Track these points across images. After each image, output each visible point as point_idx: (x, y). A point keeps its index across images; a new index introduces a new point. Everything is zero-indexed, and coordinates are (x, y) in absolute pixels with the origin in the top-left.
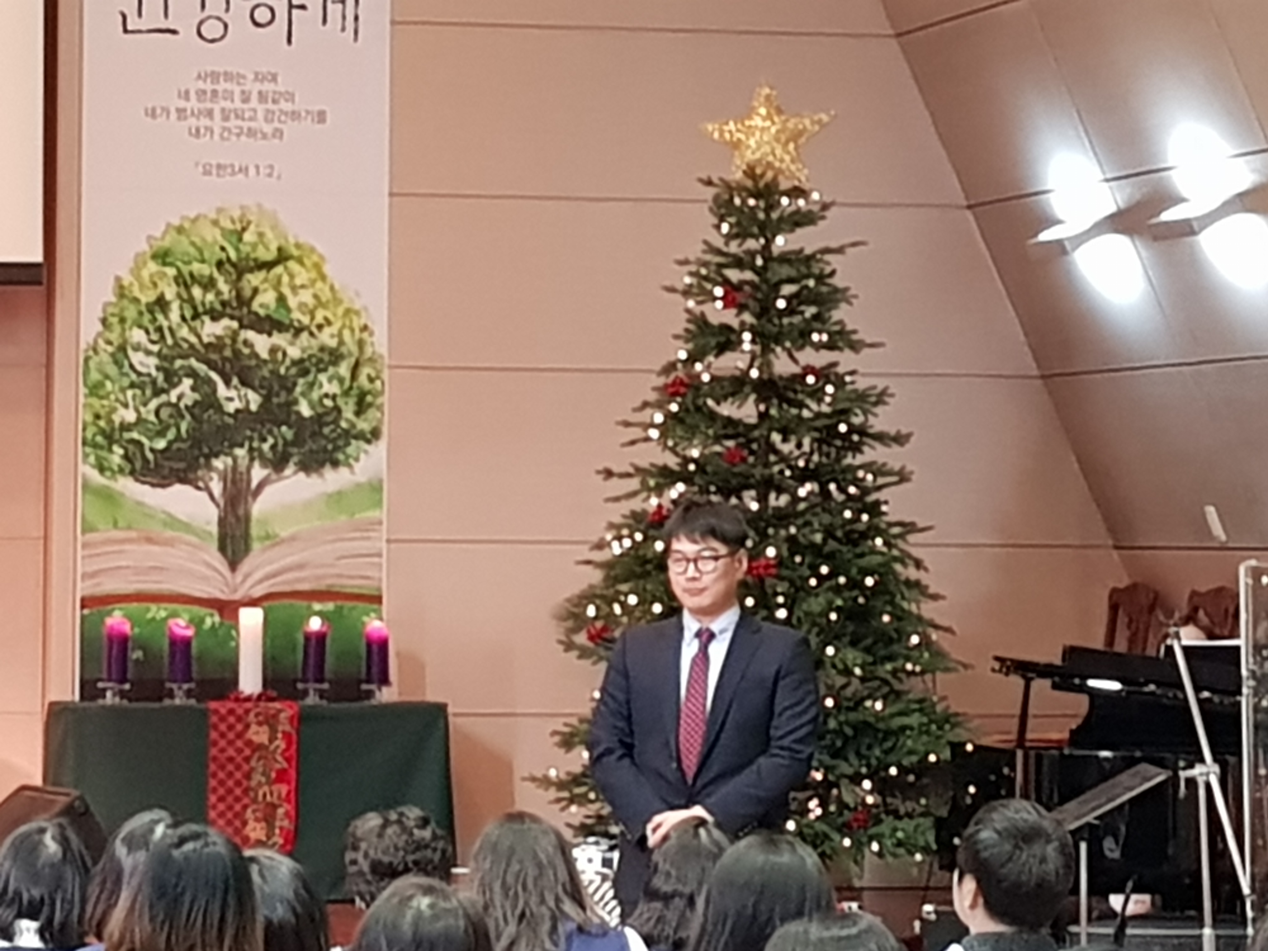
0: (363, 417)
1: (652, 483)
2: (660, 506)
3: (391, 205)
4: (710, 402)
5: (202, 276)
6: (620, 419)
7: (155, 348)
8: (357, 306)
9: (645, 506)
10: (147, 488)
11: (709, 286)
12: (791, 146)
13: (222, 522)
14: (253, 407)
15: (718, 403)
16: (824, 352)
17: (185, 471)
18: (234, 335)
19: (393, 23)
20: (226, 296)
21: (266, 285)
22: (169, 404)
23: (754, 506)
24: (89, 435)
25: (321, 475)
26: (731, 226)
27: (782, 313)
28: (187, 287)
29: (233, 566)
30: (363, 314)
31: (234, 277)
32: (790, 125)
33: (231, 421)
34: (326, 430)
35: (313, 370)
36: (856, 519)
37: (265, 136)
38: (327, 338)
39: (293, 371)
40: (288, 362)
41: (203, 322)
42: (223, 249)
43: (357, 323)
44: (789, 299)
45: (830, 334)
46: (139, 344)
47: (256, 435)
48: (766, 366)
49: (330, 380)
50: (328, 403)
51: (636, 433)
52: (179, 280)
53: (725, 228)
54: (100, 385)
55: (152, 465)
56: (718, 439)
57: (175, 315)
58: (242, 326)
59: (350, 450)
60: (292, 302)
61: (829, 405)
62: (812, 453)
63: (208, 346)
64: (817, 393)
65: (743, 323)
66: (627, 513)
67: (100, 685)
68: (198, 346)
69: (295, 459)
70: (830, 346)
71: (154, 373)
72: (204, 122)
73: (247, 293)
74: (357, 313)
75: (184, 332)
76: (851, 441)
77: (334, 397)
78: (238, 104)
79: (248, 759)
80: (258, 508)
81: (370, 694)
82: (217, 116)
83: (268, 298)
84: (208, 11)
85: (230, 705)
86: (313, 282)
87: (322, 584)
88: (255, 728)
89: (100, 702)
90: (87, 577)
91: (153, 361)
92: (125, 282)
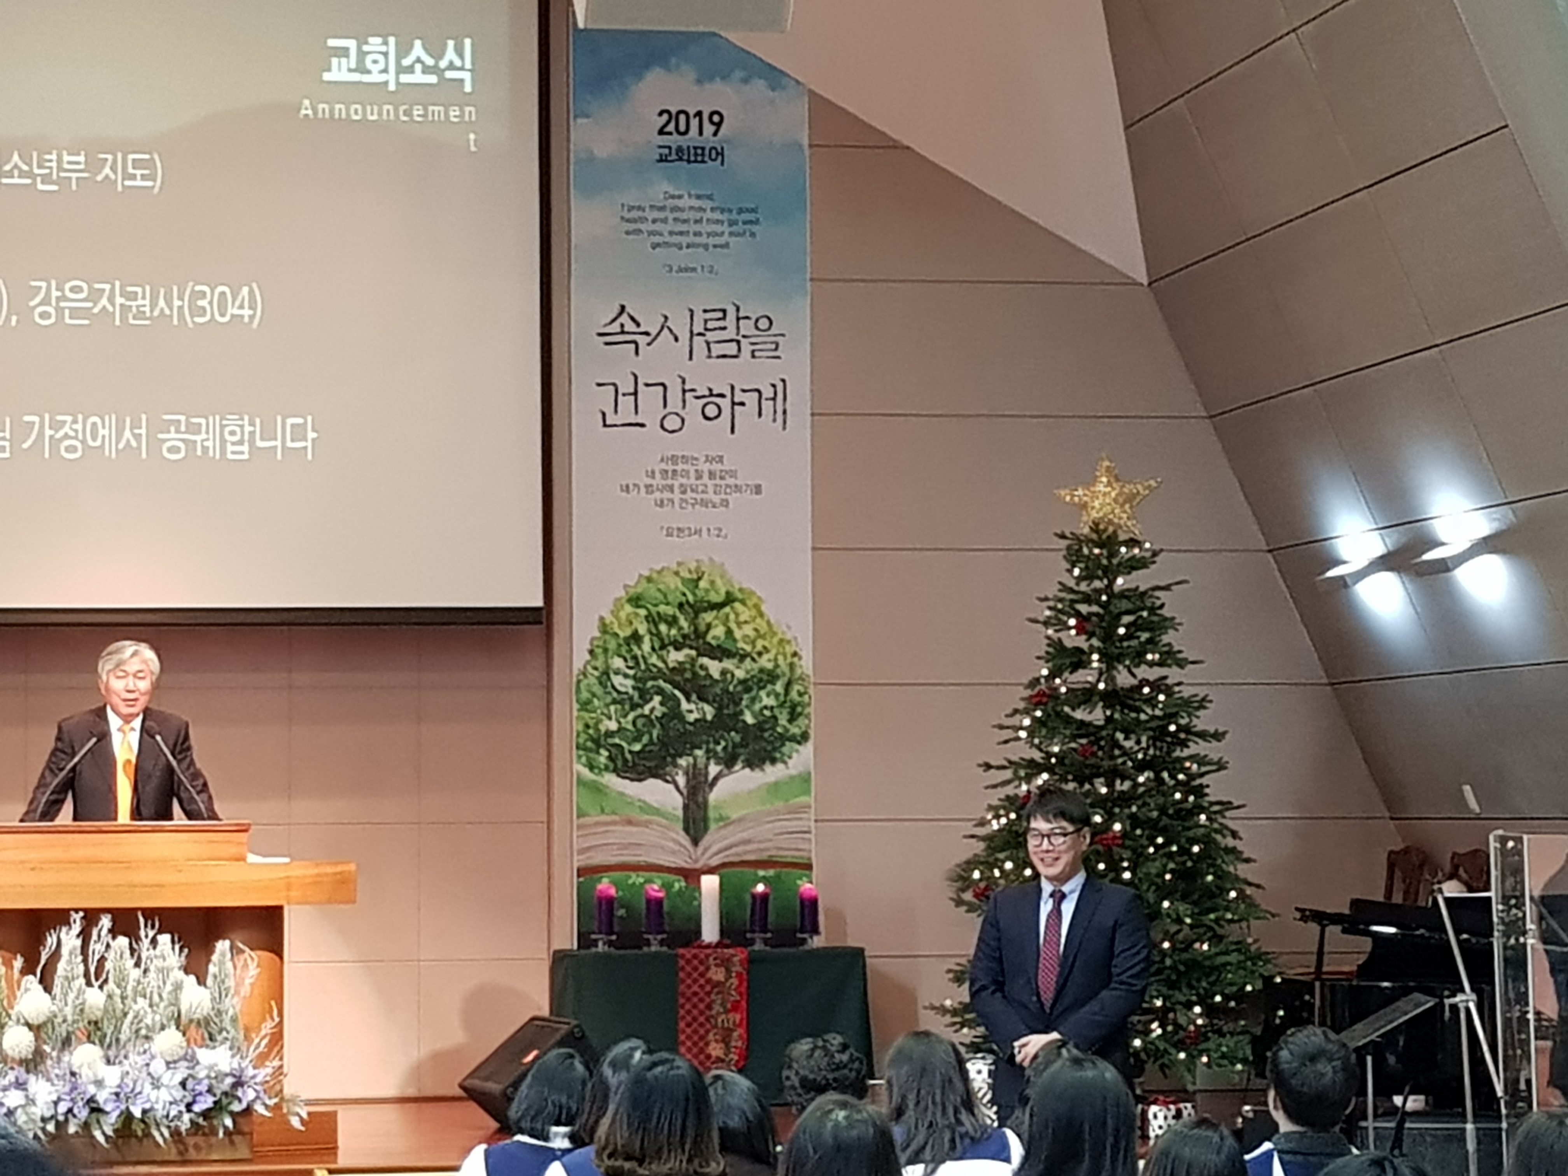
0: (795, 723)
1: (1022, 773)
2: (1029, 792)
3: (813, 557)
4: (1067, 709)
5: (666, 615)
6: (995, 723)
7: (631, 672)
8: (788, 636)
9: (1017, 791)
10: (627, 781)
11: (1065, 618)
12: (1127, 506)
13: (686, 807)
14: (709, 717)
15: (1073, 709)
16: (1156, 668)
17: (656, 767)
18: (693, 662)
19: (813, 414)
20: (686, 631)
21: (716, 622)
22: (643, 716)
23: (1104, 790)
24: (581, 741)
25: (763, 770)
26: (1081, 569)
27: (1122, 638)
28: (656, 625)
29: (695, 842)
30: (793, 643)
31: (692, 615)
32: (1126, 490)
33: (691, 728)
34: (766, 735)
35: (755, 688)
36: (1185, 800)
37: (714, 505)
38: (765, 662)
39: (739, 688)
40: (735, 682)
41: (668, 652)
42: (684, 594)
43: (789, 649)
44: (1127, 627)
45: (1161, 654)
46: (618, 669)
47: (711, 739)
48: (1110, 680)
49: (768, 695)
50: (767, 713)
51: (1008, 734)
52: (649, 618)
53: (1076, 572)
54: (589, 702)
55: (630, 764)
56: (1074, 738)
57: (646, 646)
58: (699, 655)
59: (785, 749)
60: (738, 634)
61: (1161, 709)
62: (1148, 748)
63: (672, 670)
64: (1151, 701)
65: (1091, 646)
66: (1002, 796)
67: (593, 937)
68: (665, 671)
69: (742, 758)
70: (1161, 664)
71: (631, 691)
72: (667, 495)
73: (702, 628)
74: (789, 642)
75: (654, 660)
76: (1179, 738)
77: (772, 708)
78: (692, 481)
79: (708, 994)
80: (713, 797)
81: (804, 941)
82: (677, 490)
83: (719, 631)
84: (669, 409)
85: (694, 951)
86: (754, 619)
87: (764, 856)
88: (713, 969)
89: (594, 950)
90: (581, 851)
91: (630, 682)
92: (608, 622)
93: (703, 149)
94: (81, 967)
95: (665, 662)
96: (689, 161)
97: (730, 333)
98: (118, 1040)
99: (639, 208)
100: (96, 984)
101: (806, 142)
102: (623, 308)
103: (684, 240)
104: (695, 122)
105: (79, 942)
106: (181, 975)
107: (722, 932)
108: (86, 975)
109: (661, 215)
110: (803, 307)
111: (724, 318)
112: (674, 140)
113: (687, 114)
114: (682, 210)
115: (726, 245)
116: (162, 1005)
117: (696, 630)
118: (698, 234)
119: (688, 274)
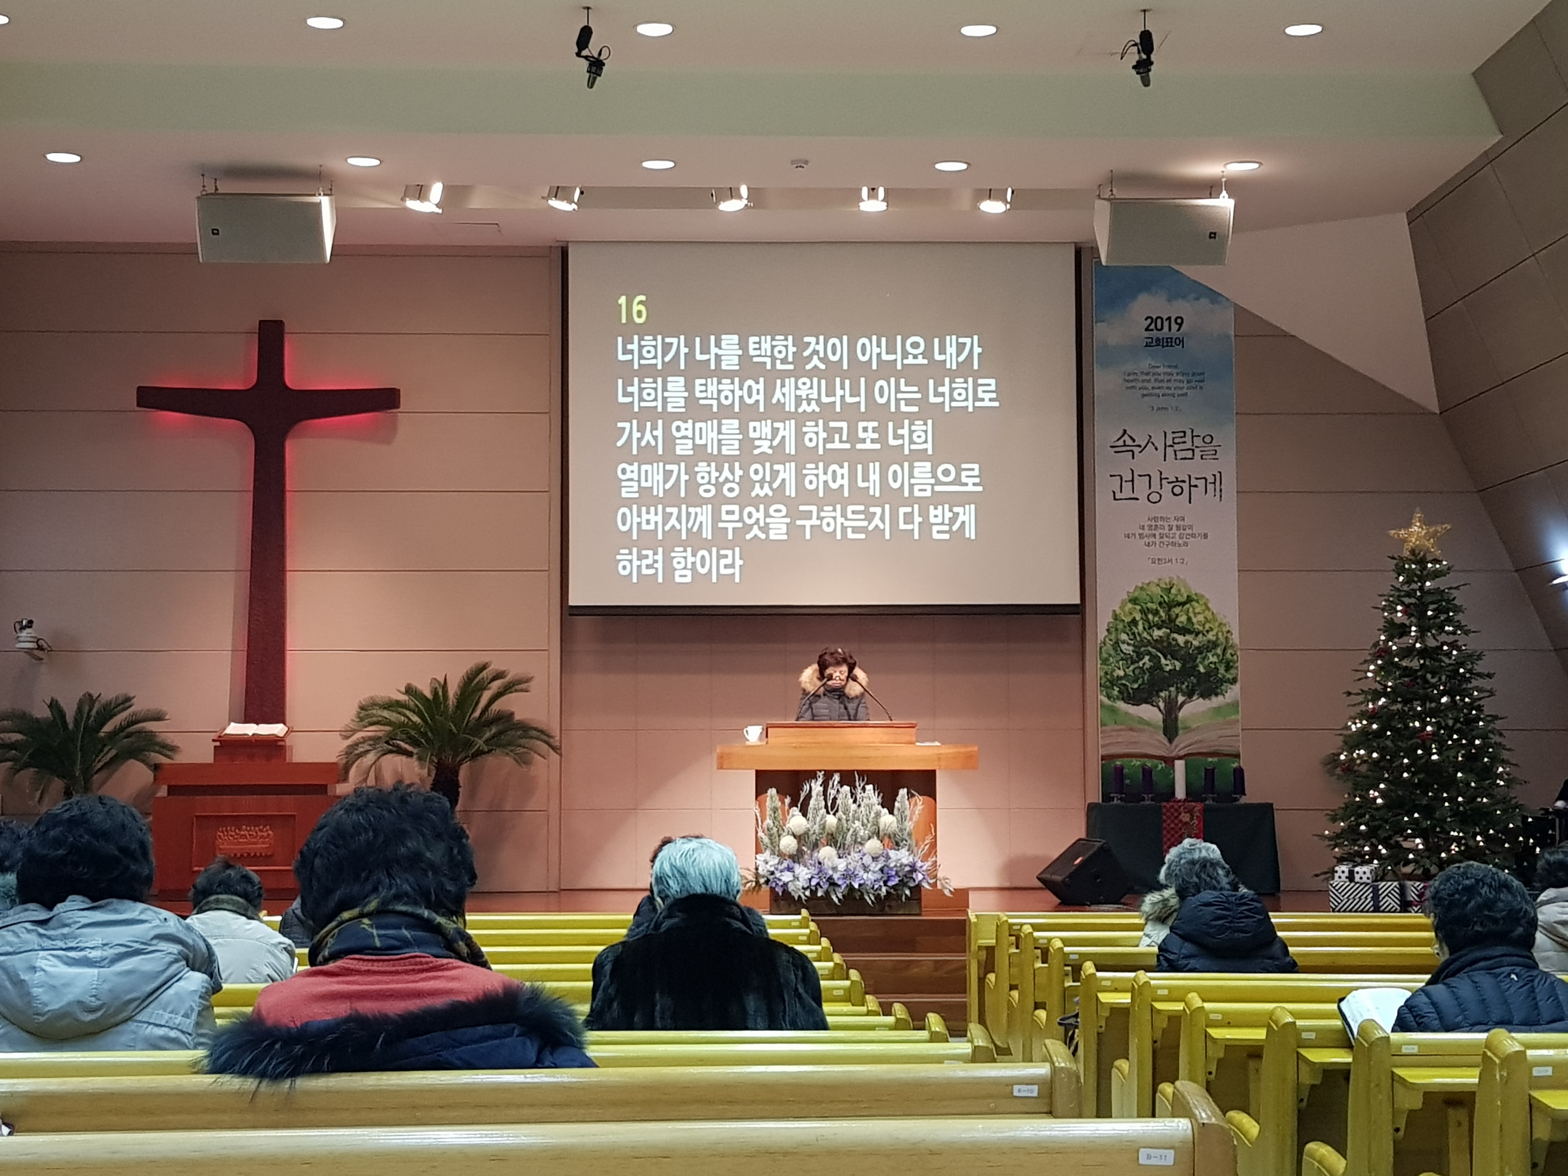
0: (1229, 672)
2: (1374, 708)
3: (1238, 576)
5: (1152, 609)
6: (1353, 668)
7: (1132, 642)
8: (1224, 622)
9: (1367, 708)
10: (1130, 706)
11: (1395, 606)
12: (1431, 540)
13: (1165, 721)
14: (1178, 668)
15: (1401, 660)
16: (1451, 635)
17: (1147, 698)
18: (1168, 636)
19: (1237, 492)
20: (1164, 618)
21: (1181, 613)
22: (1139, 667)
23: (1419, 708)
24: (1103, 682)
25: (1210, 699)
26: (1404, 577)
27: (1430, 618)
28: (1146, 615)
29: (1170, 741)
30: (1227, 625)
31: (1167, 609)
32: (1430, 530)
33: (1167, 674)
34: (1212, 679)
35: (1205, 651)
36: (1470, 713)
37: (1180, 545)
38: (1211, 636)
39: (1196, 652)
40: (1193, 648)
41: (1154, 630)
42: (1162, 596)
43: (1225, 629)
44: (1433, 611)
46: (1124, 641)
47: (1179, 681)
48: (1423, 642)
49: (1213, 656)
50: (1212, 666)
51: (1360, 675)
52: (1142, 611)
53: (1401, 579)
54: (1107, 659)
55: (1132, 696)
56: (1401, 677)
57: (1140, 627)
58: (1171, 632)
59: (1223, 687)
60: (1194, 620)
61: (1454, 660)
63: (1156, 641)
64: (1448, 655)
65: (1411, 622)
66: (1358, 711)
67: (1112, 795)
68: (1152, 641)
69: (1197, 692)
70: (1454, 633)
71: (1132, 653)
72: (1152, 539)
73: (1174, 616)
74: (1225, 625)
75: (1145, 635)
76: (1466, 677)
77: (1215, 663)
78: (1166, 531)
79: (1180, 829)
80: (1181, 714)
81: (1236, 800)
82: (1158, 536)
83: (1183, 619)
84: (1152, 489)
85: (1172, 804)
86: (1204, 611)
87: (1212, 750)
88: (1183, 814)
89: (1111, 803)
90: (1103, 746)
91: (1131, 648)
92: (1118, 613)
93: (1172, 338)
94: (823, 803)
95: (1151, 636)
96: (1163, 347)
97: (1189, 445)
98: (844, 844)
99: (1134, 374)
100: (832, 813)
101: (1232, 333)
102: (1125, 431)
103: (1161, 392)
104: (1166, 324)
105: (821, 789)
106: (880, 807)
107: (1187, 794)
108: (826, 807)
109: (1147, 378)
110: (1231, 430)
111: (1185, 436)
112: (1155, 334)
113: (1162, 319)
114: (1159, 374)
115: (1184, 395)
116: (869, 825)
117: (1170, 618)
118: (1169, 388)
119: (1163, 412)
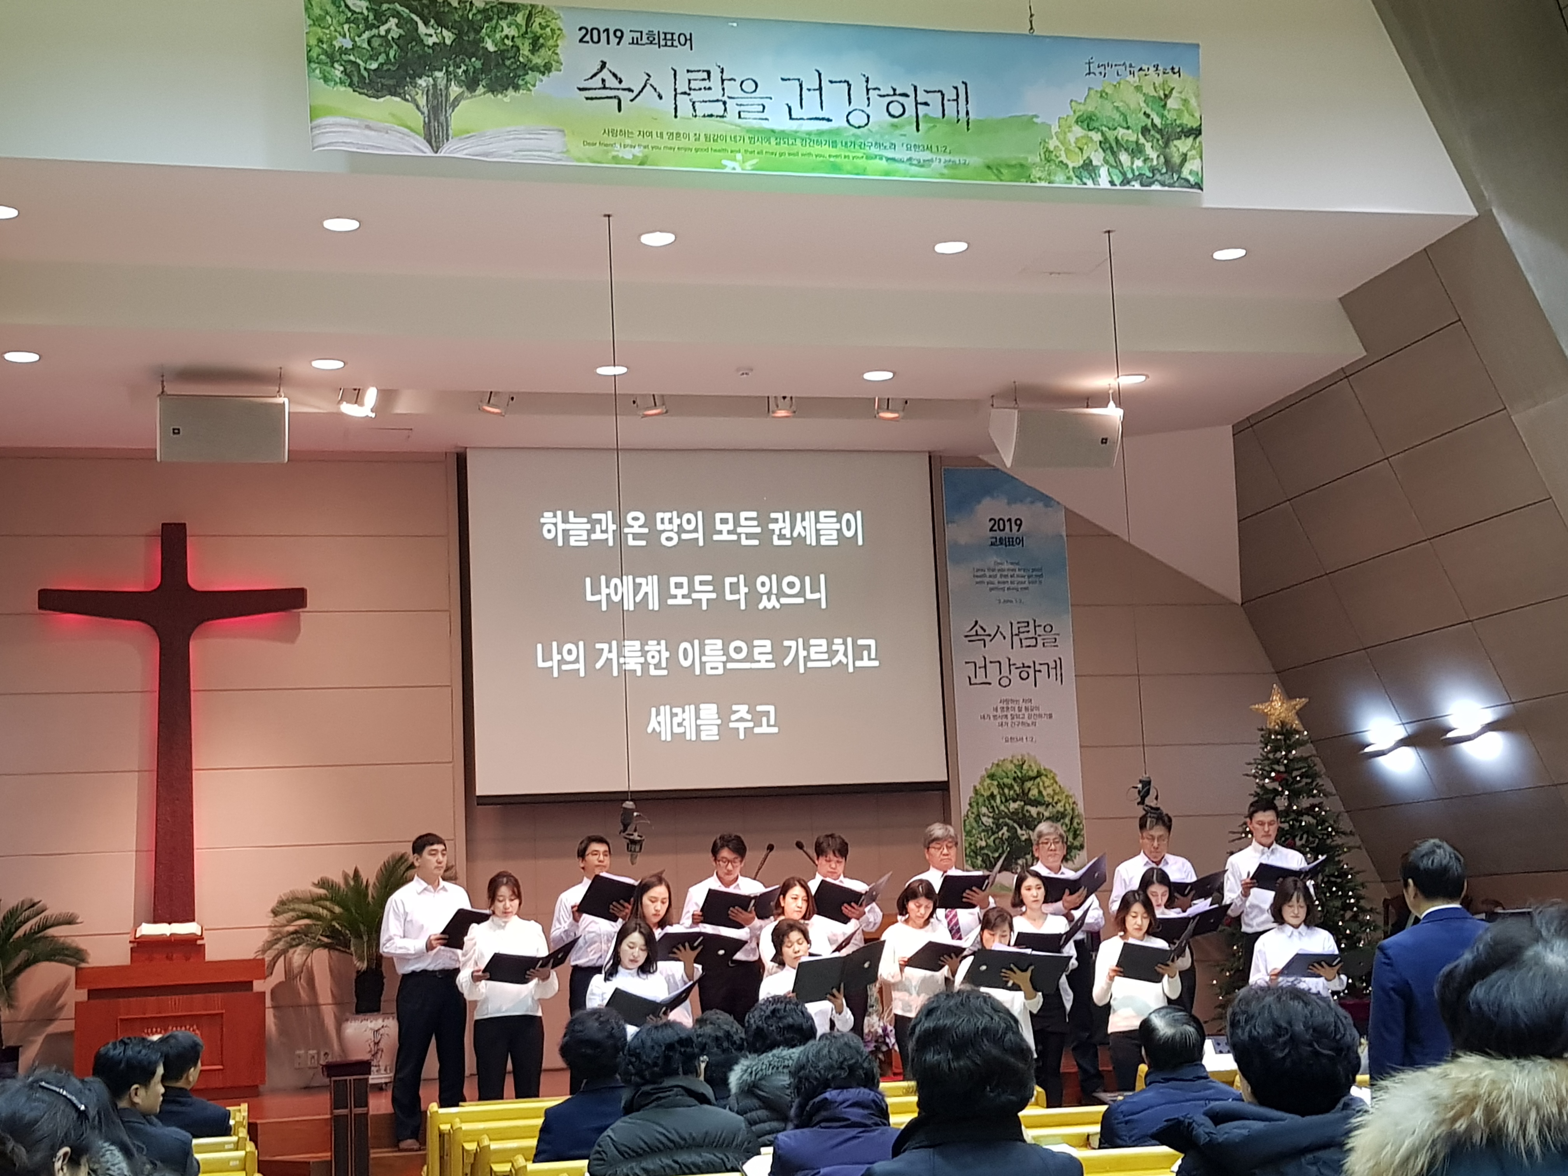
3: (1081, 751)
5: (1008, 784)
7: (991, 815)
8: (1071, 794)
17: (1007, 866)
18: (1023, 808)
19: (1077, 676)
20: (1018, 792)
21: (1034, 787)
22: (998, 838)
24: (968, 852)
28: (1003, 789)
30: (1073, 797)
31: (1021, 784)
33: (1023, 844)
37: (1029, 725)
38: (1059, 807)
41: (1010, 803)
42: (1016, 772)
43: (1071, 801)
46: (985, 813)
52: (999, 786)
54: (970, 831)
57: (998, 801)
58: (1025, 804)
60: (1045, 793)
63: (1012, 813)
68: (1009, 813)
71: (991, 825)
72: (1004, 720)
73: (1026, 790)
74: (1071, 797)
75: (1002, 808)
78: (1017, 712)
82: (1009, 717)
83: (1034, 792)
84: (1003, 675)
86: (1052, 784)
91: (991, 820)
92: (978, 788)
93: (1013, 538)
95: (1008, 809)
96: (1006, 545)
97: (1031, 634)
99: (982, 570)
101: (1064, 534)
102: (976, 622)
103: (1006, 586)
104: (1007, 524)
109: (993, 573)
110: (1068, 620)
111: (1028, 626)
112: (998, 534)
113: (1003, 520)
114: (1003, 570)
115: (1026, 588)
117: (1023, 791)
118: (1012, 583)
119: (1009, 604)
